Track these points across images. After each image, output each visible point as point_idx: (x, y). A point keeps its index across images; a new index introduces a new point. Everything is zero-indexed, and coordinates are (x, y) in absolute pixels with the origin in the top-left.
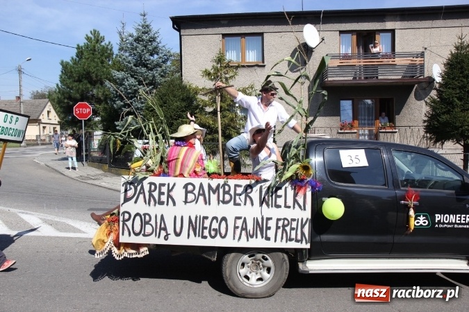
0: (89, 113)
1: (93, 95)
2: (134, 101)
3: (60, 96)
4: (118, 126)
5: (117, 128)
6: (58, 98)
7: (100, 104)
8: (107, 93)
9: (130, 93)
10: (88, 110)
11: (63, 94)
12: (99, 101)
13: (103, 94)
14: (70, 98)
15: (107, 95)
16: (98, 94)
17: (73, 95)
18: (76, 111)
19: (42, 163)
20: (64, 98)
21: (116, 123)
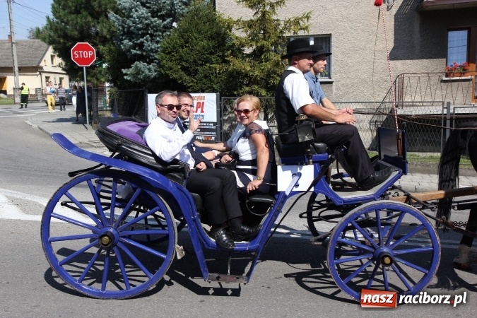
0: (93, 57)
1: (97, 33)
2: (147, 40)
3: (52, 34)
4: (126, 74)
5: (125, 77)
6: (50, 36)
7: (104, 46)
8: (113, 29)
9: (140, 29)
10: (90, 53)
11: (56, 31)
12: (104, 41)
13: (109, 31)
14: (66, 36)
15: (113, 32)
16: (102, 30)
17: (69, 33)
18: (75, 54)
19: (35, 126)
20: (59, 37)
21: (124, 71)
